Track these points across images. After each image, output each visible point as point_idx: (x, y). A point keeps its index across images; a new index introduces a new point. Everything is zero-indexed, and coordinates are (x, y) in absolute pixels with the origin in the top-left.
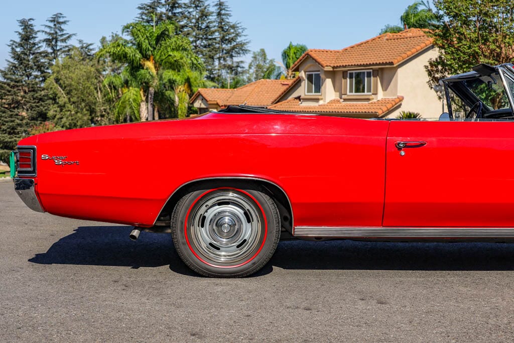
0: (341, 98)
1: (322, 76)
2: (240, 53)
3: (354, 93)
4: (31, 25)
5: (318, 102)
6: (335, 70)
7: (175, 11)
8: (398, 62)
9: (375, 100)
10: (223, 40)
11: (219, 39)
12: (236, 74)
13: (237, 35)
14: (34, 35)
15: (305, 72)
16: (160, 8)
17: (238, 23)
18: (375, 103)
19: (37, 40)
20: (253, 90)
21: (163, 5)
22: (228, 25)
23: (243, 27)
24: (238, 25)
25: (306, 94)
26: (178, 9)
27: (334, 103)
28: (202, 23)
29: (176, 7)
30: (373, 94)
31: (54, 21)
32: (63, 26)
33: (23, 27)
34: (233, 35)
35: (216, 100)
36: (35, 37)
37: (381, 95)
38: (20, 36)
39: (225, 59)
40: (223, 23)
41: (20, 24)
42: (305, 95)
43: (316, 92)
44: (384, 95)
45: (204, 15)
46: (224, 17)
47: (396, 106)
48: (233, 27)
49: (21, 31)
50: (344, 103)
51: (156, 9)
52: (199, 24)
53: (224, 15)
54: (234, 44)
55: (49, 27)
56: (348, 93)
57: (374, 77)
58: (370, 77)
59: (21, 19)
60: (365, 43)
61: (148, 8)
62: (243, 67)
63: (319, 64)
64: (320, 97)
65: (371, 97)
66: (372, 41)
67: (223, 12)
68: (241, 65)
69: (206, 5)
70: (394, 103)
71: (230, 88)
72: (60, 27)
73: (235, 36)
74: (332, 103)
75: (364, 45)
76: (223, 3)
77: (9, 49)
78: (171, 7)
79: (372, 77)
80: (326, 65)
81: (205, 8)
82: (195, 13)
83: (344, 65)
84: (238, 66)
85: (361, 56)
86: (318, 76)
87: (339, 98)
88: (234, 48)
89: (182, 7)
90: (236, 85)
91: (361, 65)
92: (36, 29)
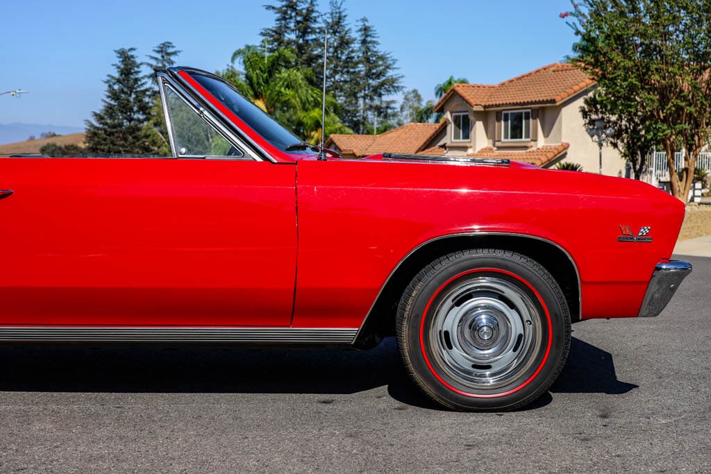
0: (494, 146)
1: (472, 118)
2: (390, 91)
3: (509, 140)
4: (132, 56)
5: (466, 151)
6: (487, 109)
7: (307, 38)
8: (562, 99)
9: (534, 149)
10: (369, 75)
11: (362, 73)
12: (386, 116)
13: (388, 67)
14: (136, 69)
15: (451, 113)
16: (288, 33)
17: (388, 54)
18: (533, 152)
19: (140, 75)
20: (398, 137)
21: (293, 30)
22: (375, 55)
23: (393, 58)
24: (388, 56)
25: (453, 140)
26: (310, 35)
27: (486, 152)
28: (342, 53)
29: (308, 33)
30: (532, 140)
31: (162, 51)
32: (173, 58)
33: (121, 59)
34: (381, 68)
35: (352, 149)
36: (139, 72)
37: (541, 142)
38: (119, 70)
39: (372, 99)
40: (369, 54)
41: (119, 55)
42: (452, 142)
43: (464, 138)
44: (546, 142)
45: (344, 43)
46: (370, 45)
47: (559, 155)
48: (382, 58)
49: (119, 64)
50: (497, 152)
51: (284, 35)
52: (338, 54)
53: (370, 42)
54: (383, 79)
55: (156, 59)
56: (503, 139)
57: (533, 119)
58: (529, 119)
59: (119, 48)
60: (527, 76)
61: (274, 34)
62: (394, 108)
63: (467, 102)
64: (468, 145)
65: (529, 145)
66: (535, 73)
67: (369, 39)
68: (393, 105)
69: (346, 29)
70: (556, 152)
71: (377, 134)
72: (170, 59)
73: (384, 69)
74: (483, 152)
75: (526, 78)
76: (369, 27)
77: (106, 87)
78: (302, 32)
79: (531, 120)
80: (474, 103)
81: (346, 34)
82: (333, 40)
83: (497, 103)
84: (388, 107)
85: (519, 92)
86: (466, 118)
87: (492, 146)
88: (382, 84)
89: (316, 32)
90: (385, 130)
91: (517, 104)
92: (138, 61)
